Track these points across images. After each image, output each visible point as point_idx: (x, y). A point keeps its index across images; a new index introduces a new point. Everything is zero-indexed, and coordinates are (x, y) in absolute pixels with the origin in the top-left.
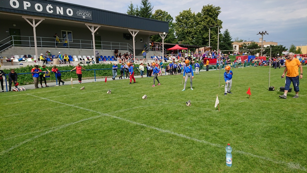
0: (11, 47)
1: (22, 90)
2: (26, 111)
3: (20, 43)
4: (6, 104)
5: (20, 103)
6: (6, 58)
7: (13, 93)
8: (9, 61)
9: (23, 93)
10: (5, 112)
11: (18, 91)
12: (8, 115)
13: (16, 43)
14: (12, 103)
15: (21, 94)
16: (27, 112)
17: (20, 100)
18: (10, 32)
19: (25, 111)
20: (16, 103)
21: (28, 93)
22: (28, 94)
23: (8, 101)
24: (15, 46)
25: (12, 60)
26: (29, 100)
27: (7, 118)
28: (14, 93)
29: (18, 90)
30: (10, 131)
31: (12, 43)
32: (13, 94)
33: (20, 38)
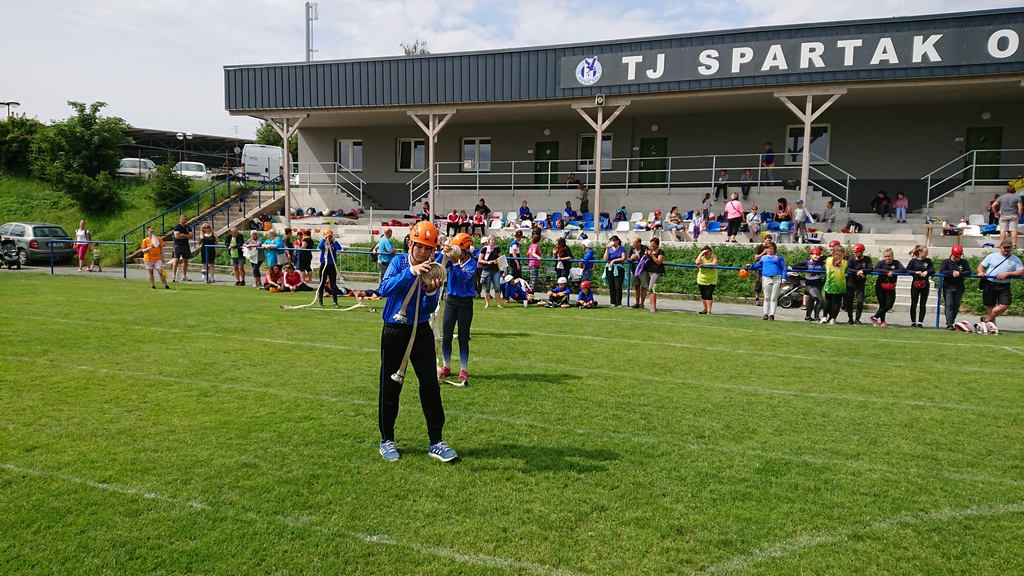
0: (962, 189)
1: (986, 331)
2: (1006, 403)
3: (995, 173)
4: (939, 367)
5: (983, 373)
6: (944, 223)
7: (956, 337)
8: (953, 232)
9: (990, 342)
10: (938, 391)
11: (971, 332)
12: (949, 401)
13: (980, 173)
14: (954, 367)
15: (982, 342)
16: (1010, 408)
17: (984, 363)
18: (968, 140)
19: (1003, 404)
20: (970, 368)
21: (1007, 344)
22: (1007, 348)
23: (941, 357)
24: (976, 184)
25: (961, 230)
26: (1015, 371)
27: (946, 409)
28: (960, 337)
29: (973, 329)
30: (960, 456)
31: (967, 175)
32: (956, 341)
33: (997, 158)
